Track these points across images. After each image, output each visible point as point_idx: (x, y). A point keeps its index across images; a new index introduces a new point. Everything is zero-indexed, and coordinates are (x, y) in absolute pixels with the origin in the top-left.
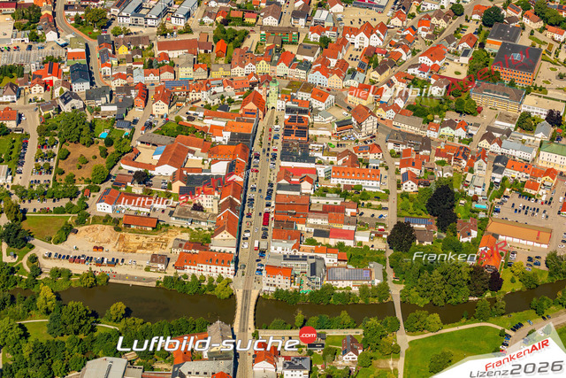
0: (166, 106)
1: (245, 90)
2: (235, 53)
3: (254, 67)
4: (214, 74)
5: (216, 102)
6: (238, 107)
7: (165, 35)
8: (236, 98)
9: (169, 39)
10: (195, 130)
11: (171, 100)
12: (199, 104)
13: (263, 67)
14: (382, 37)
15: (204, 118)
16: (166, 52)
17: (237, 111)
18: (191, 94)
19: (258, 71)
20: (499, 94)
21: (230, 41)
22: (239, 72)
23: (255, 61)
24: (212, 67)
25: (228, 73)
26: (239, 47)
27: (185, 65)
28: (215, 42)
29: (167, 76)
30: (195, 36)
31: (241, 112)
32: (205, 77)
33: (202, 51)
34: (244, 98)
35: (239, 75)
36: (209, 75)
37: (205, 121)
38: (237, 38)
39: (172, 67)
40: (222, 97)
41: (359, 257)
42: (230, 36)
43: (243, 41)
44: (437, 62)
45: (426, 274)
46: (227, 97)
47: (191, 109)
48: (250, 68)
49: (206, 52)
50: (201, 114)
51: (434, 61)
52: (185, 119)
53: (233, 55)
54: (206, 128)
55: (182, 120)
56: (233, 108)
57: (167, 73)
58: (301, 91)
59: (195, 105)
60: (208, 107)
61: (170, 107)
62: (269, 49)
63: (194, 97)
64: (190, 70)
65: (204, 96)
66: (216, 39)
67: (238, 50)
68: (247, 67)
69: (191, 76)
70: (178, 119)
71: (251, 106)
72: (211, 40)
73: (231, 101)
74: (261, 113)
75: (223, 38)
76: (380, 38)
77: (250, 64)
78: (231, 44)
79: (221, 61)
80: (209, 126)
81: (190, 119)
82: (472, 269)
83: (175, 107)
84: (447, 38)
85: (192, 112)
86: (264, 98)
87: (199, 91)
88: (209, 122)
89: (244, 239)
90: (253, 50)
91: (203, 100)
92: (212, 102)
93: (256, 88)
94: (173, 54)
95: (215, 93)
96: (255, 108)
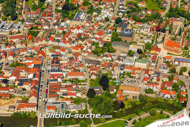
0: (13, 57)
1: (39, 50)
2: (35, 39)
3: (41, 42)
4: (28, 46)
5: (29, 55)
6: (36, 56)
7: (12, 34)
8: (36, 53)
9: (13, 35)
10: (23, 64)
11: (14, 55)
12: (23, 56)
13: (44, 42)
14: (83, 30)
15: (25, 60)
16: (12, 40)
17: (36, 57)
18: (20, 53)
19: (43, 44)
20: (121, 45)
21: (33, 35)
22: (36, 44)
23: (41, 41)
24: (27, 44)
25: (33, 45)
26: (36, 36)
27: (18, 44)
28: (28, 36)
29: (13, 47)
30: (22, 34)
31: (37, 57)
32: (25, 47)
33: (24, 39)
34: (38, 53)
35: (37, 46)
36: (26, 46)
37: (26, 61)
38: (35, 34)
39: (14, 44)
40: (31, 53)
41: (78, 101)
42: (33, 33)
43: (37, 34)
44: (101, 36)
45: (99, 105)
47: (21, 58)
48: (40, 43)
49: (25, 39)
50: (24, 59)
51: (100, 36)
52: (19, 61)
53: (34, 39)
54: (26, 63)
55: (18, 61)
56: (35, 56)
57: (12, 46)
58: (57, 49)
59: (22, 56)
60: (26, 57)
61: (14, 58)
62: (46, 36)
63: (22, 54)
64: (20, 45)
65: (25, 53)
66: (29, 34)
67: (36, 37)
68: (39, 43)
69: (21, 47)
70: (17, 61)
71: (40, 55)
72: (27, 35)
73: (34, 54)
74: (44, 57)
75: (31, 34)
76: (82, 30)
77: (40, 42)
78: (34, 36)
79: (30, 41)
80: (27, 63)
81: (21, 61)
82: (114, 102)
83: (15, 57)
84: (104, 29)
85: (21, 59)
86: (45, 52)
87: (23, 52)
88: (27, 62)
89: (40, 98)
90: (41, 37)
91: (25, 54)
92: (28, 55)
93: (42, 49)
94: (14, 40)
95: (28, 52)
96: (42, 55)
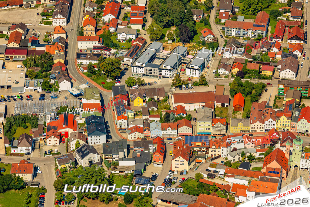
0: (186, 162)
1: (266, 147)
2: (254, 108)
3: (274, 122)
4: (233, 130)
5: (237, 158)
6: (261, 165)
7: (180, 87)
8: (257, 155)
9: (184, 91)
10: (217, 188)
11: (190, 156)
12: (218, 161)
13: (284, 123)
15: (225, 175)
16: (183, 104)
17: (259, 169)
18: (210, 150)
19: (279, 127)
21: (248, 94)
22: (258, 127)
23: (276, 117)
24: (231, 122)
25: (247, 129)
26: (257, 101)
27: (203, 120)
28: (232, 95)
29: (185, 130)
30: (211, 88)
31: (264, 170)
32: (223, 132)
33: (219, 105)
34: (266, 155)
35: (259, 131)
36: (227, 129)
37: (227, 179)
38: (254, 92)
39: (189, 120)
40: (243, 154)
42: (247, 90)
43: (260, 94)
46: (248, 154)
47: (211, 166)
48: (270, 124)
49: (223, 105)
50: (222, 172)
52: (205, 176)
53: (252, 109)
54: (228, 186)
55: (202, 177)
56: (254, 165)
57: (185, 127)
59: (215, 161)
60: (228, 164)
61: (189, 164)
62: (289, 104)
63: (213, 153)
64: (208, 124)
65: (224, 152)
66: (233, 93)
67: (256, 104)
68: (266, 122)
69: (210, 131)
70: (199, 177)
71: (274, 164)
72: (227, 93)
73: (252, 158)
74: (284, 172)
75: (240, 91)
77: (271, 120)
78: (249, 98)
79: (239, 115)
80: (231, 185)
81: (211, 176)
83: (194, 163)
85: (212, 169)
86: (287, 156)
87: (219, 147)
88: (231, 181)
90: (271, 104)
91: (223, 156)
92: (232, 159)
94: (190, 107)
95: (235, 149)
